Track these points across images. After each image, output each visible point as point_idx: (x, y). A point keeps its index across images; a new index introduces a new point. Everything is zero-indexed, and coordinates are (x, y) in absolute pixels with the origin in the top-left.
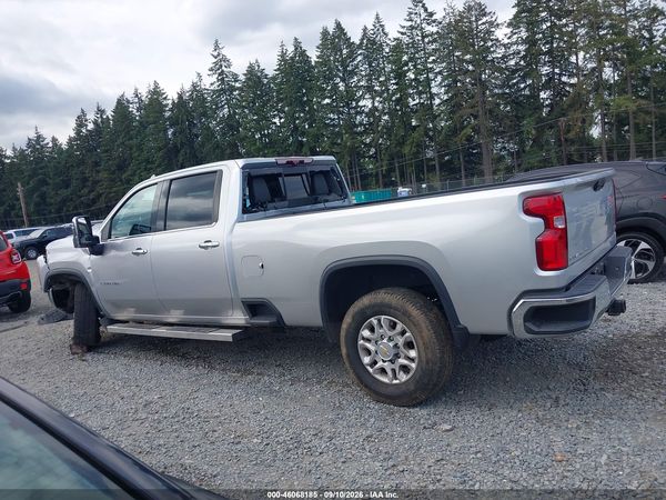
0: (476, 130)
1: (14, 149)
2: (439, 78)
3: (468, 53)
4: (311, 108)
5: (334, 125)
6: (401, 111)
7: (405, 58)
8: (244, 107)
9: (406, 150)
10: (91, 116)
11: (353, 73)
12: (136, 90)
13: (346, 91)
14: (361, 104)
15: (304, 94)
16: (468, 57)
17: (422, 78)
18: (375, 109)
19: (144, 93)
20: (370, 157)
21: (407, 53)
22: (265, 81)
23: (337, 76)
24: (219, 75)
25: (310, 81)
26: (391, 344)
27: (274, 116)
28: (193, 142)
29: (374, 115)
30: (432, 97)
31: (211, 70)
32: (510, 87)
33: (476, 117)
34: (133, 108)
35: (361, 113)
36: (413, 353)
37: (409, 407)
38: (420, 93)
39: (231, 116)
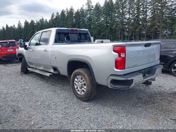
0: (159, 26)
1: (37, 22)
2: (150, 10)
3: (160, 3)
4: (112, 16)
5: (117, 22)
6: (137, 19)
7: (141, 4)
8: (94, 15)
9: (137, 30)
10: (55, 15)
11: (125, 7)
12: (67, 8)
13: (122, 12)
14: (126, 16)
15: (110, 13)
16: (159, 5)
17: (145, 10)
18: (130, 18)
19: (69, 9)
20: (126, 31)
21: (141, 2)
22: (100, 8)
23: (120, 8)
24: (88, 6)
25: (113, 9)
26: (81, 84)
27: (101, 18)
28: (80, 23)
29: (129, 20)
30: (147, 16)
31: (86, 4)
32: (171, 15)
33: (159, 23)
34: (66, 13)
35: (125, 19)
36: (85, 87)
37: (84, 101)
38: (143, 14)
39: (90, 17)
